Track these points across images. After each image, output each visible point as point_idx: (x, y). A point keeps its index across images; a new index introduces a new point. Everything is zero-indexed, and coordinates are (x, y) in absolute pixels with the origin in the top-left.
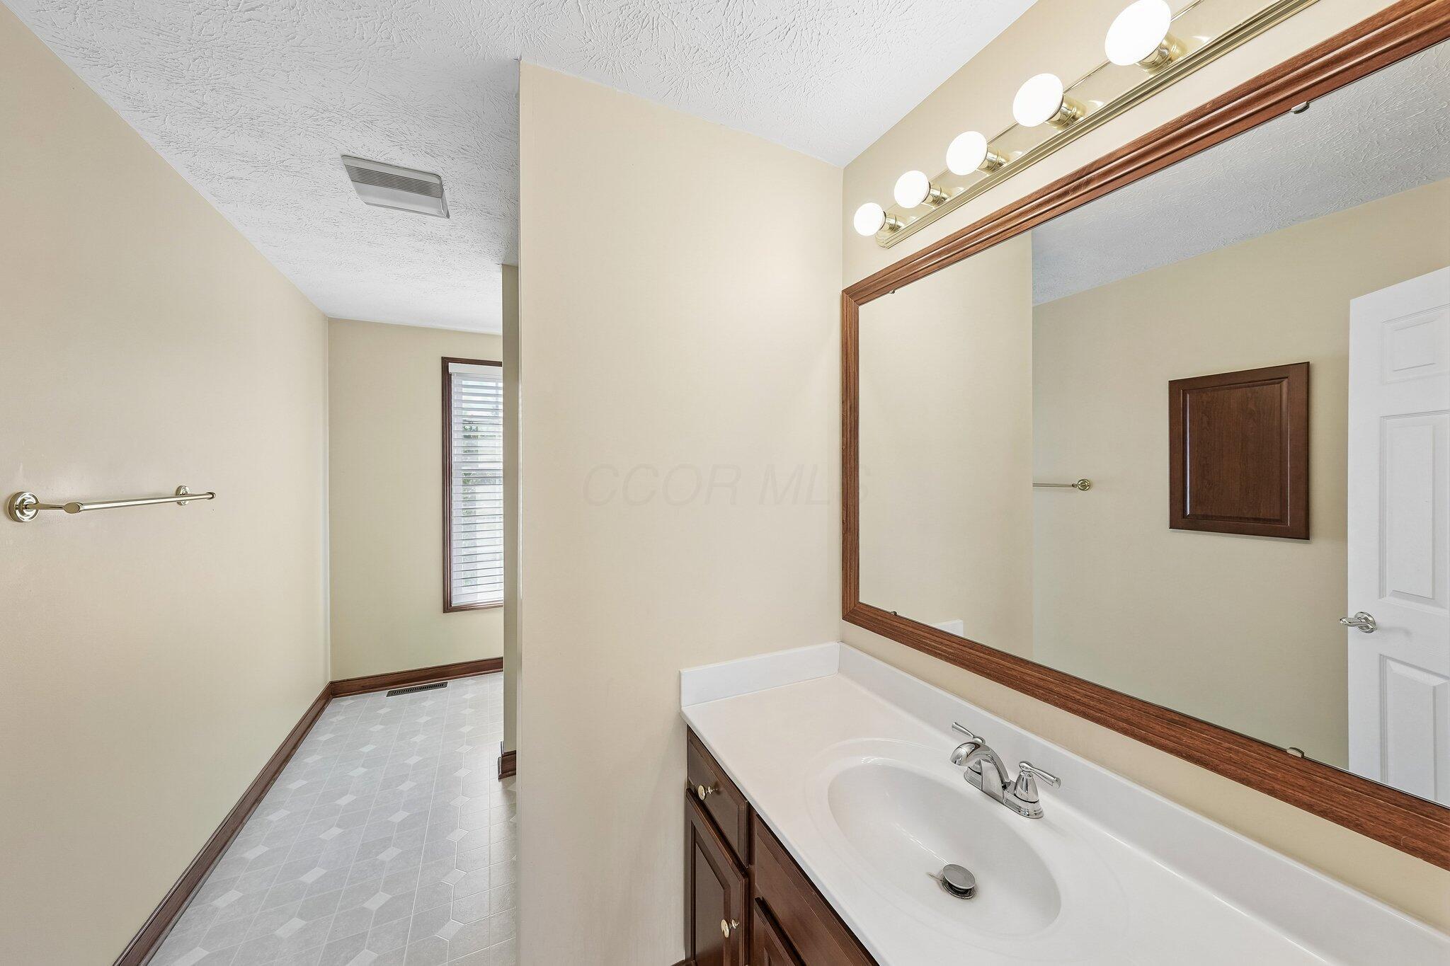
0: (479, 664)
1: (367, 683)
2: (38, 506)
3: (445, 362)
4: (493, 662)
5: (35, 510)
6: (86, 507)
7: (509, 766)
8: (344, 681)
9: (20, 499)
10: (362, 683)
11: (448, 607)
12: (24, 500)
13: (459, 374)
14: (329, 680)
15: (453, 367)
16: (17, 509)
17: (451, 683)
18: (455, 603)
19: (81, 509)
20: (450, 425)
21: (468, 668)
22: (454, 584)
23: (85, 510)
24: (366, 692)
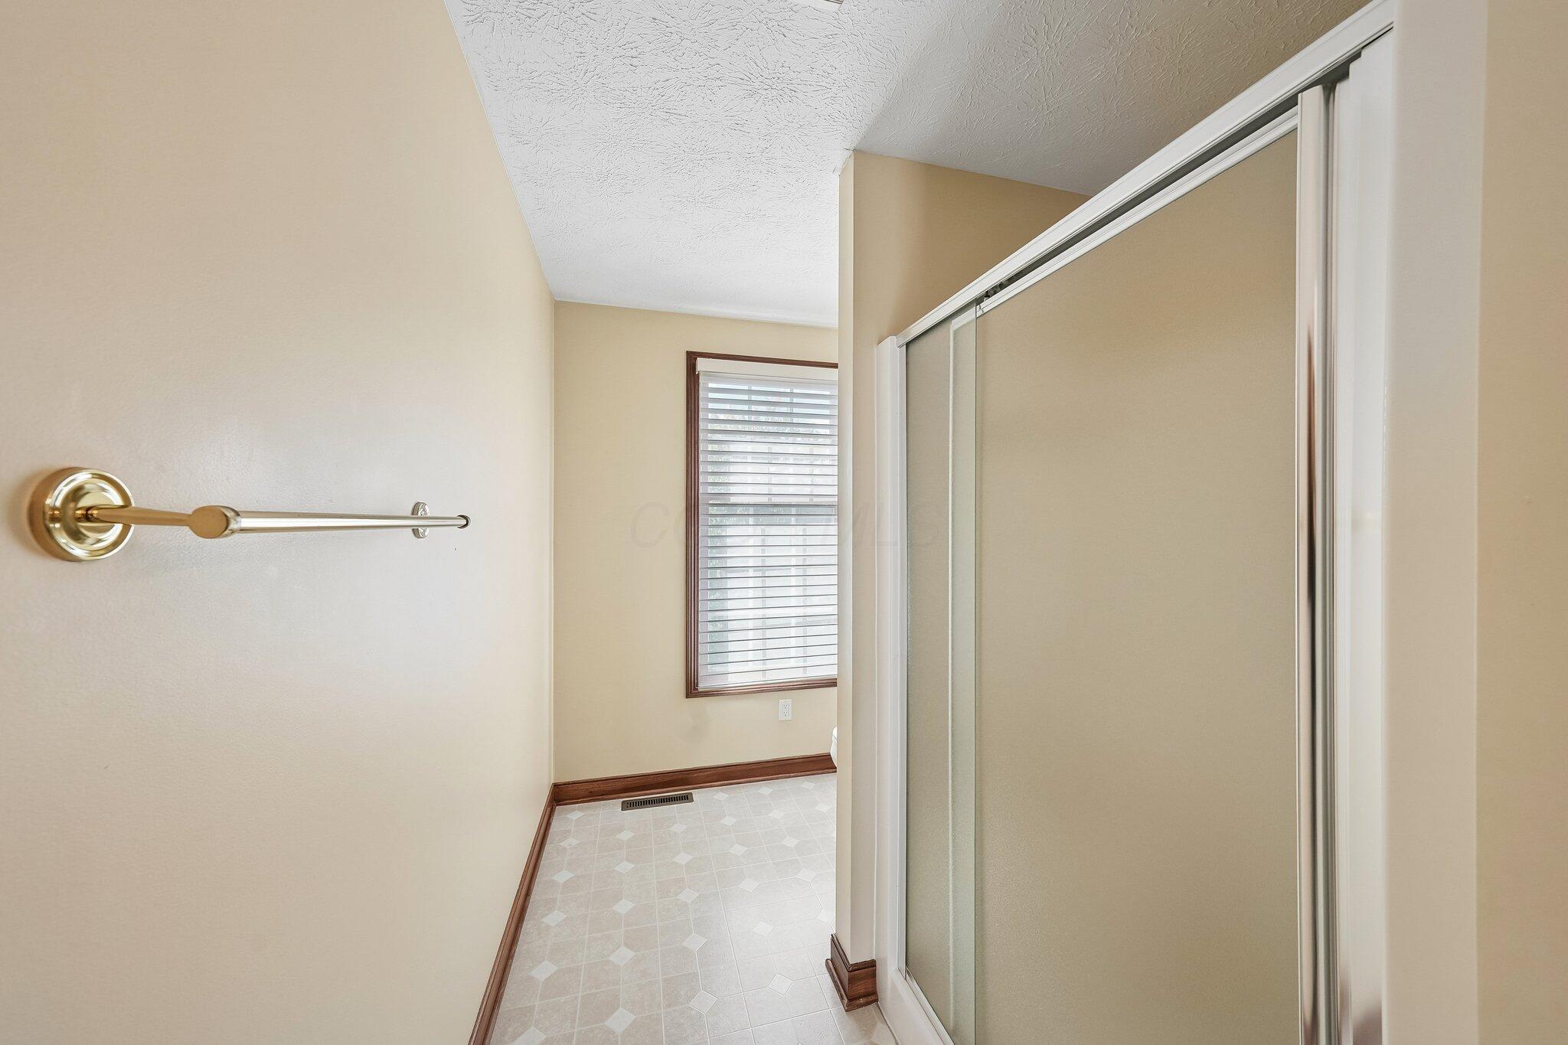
0: (728, 769)
1: (595, 787)
2: (127, 515)
3: (692, 358)
4: (745, 768)
5: (118, 528)
6: (246, 522)
7: (861, 988)
8: (569, 783)
9: (64, 489)
10: (590, 786)
11: (692, 689)
12: (77, 494)
13: (709, 374)
14: (553, 782)
15: (702, 364)
16: (54, 519)
17: (697, 794)
18: (702, 686)
19: (233, 526)
20: (697, 443)
21: (714, 774)
22: (701, 660)
23: (243, 530)
24: (595, 800)
